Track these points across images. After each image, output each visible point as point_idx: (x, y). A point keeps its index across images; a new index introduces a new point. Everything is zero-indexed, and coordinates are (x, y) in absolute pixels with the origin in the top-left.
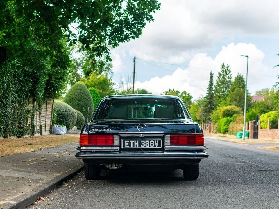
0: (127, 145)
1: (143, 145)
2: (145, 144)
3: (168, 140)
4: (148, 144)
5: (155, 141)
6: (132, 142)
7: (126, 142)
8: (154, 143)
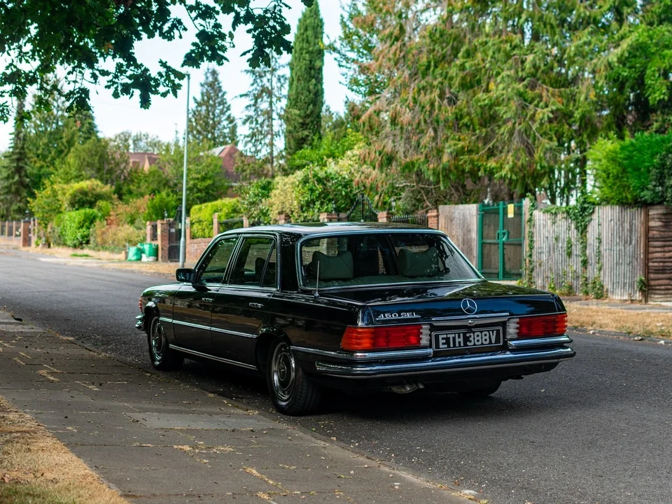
0: (443, 344)
1: (470, 342)
2: (474, 339)
3: (512, 329)
4: (479, 338)
5: (491, 332)
6: (451, 336)
7: (440, 337)
8: (490, 337)
